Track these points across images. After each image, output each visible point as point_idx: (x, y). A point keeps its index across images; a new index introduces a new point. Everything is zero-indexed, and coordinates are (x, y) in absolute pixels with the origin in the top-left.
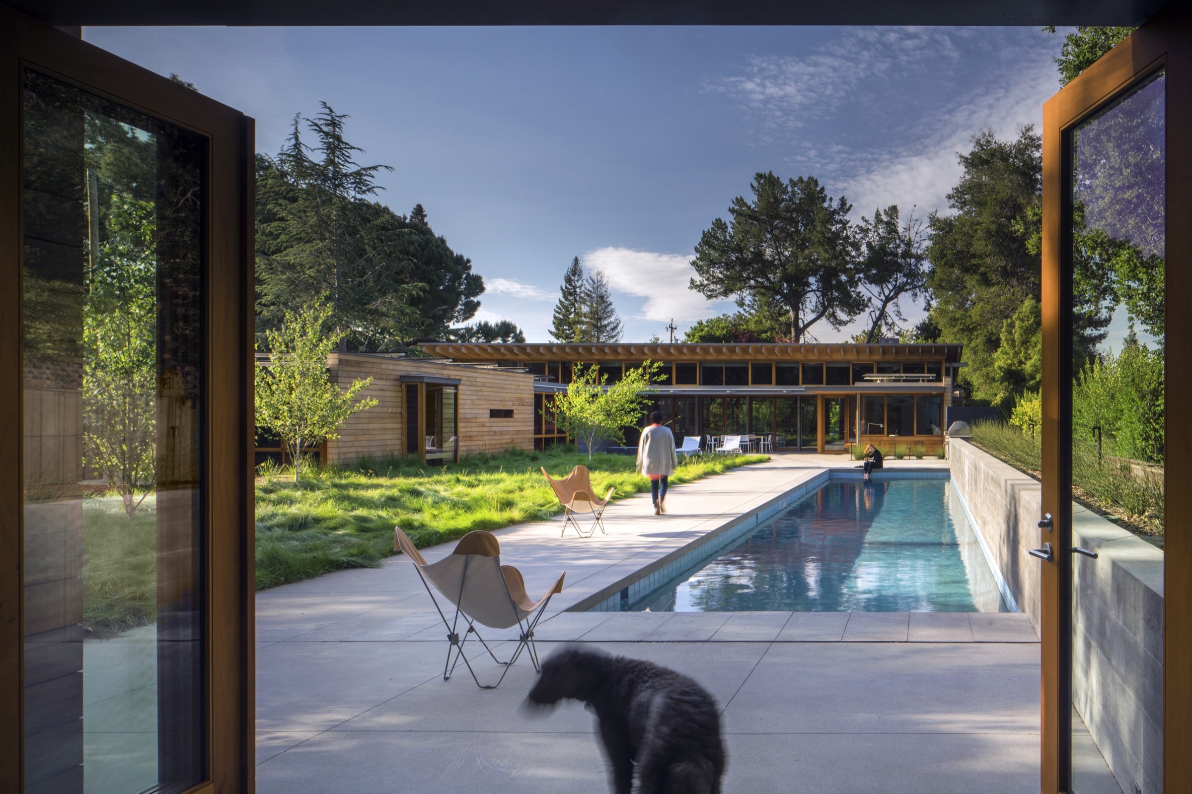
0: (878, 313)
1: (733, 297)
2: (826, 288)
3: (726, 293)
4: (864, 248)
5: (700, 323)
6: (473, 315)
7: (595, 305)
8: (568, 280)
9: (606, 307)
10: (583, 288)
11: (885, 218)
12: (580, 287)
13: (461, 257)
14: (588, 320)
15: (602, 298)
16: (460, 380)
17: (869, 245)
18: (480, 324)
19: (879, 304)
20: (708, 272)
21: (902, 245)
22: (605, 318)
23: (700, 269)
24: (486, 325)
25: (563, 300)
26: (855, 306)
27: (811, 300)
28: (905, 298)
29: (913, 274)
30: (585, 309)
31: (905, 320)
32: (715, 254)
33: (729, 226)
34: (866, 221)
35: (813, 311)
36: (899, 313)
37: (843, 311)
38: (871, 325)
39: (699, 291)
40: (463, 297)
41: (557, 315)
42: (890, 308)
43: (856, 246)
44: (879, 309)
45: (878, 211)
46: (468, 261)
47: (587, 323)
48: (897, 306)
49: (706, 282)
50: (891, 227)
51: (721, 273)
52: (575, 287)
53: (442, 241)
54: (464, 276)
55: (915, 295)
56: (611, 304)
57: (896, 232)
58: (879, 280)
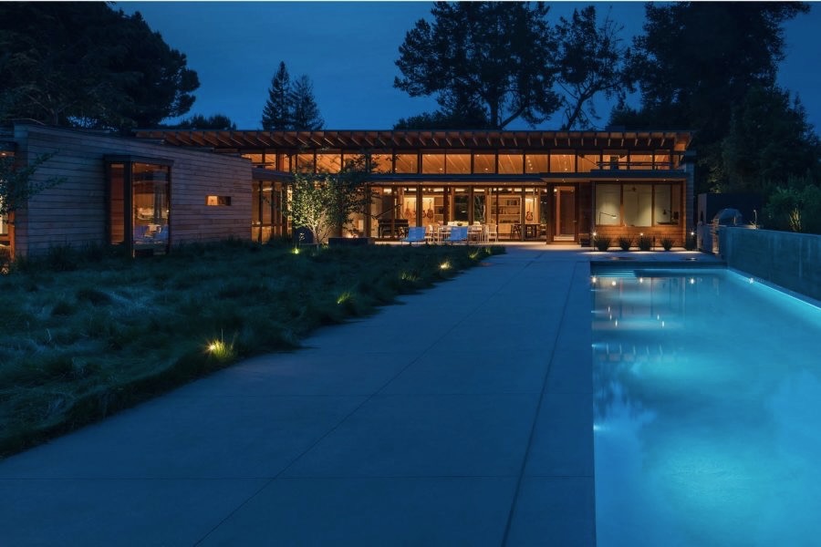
0: (572, 111)
1: (436, 95)
2: (522, 88)
3: (428, 92)
4: (561, 49)
5: (402, 121)
6: (189, 110)
7: (300, 107)
8: (276, 84)
9: (311, 108)
10: (289, 91)
11: (582, 19)
12: (287, 90)
13: (177, 52)
14: (294, 120)
15: (307, 101)
16: (173, 161)
17: (566, 45)
18: (195, 118)
19: (574, 102)
20: (412, 71)
21: (599, 45)
22: (310, 119)
23: (403, 69)
24: (201, 118)
25: (271, 102)
26: (550, 104)
27: (510, 98)
28: (599, 96)
29: (607, 74)
30: (291, 110)
31: (598, 118)
32: (417, 54)
33: (432, 27)
34: (564, 21)
35: (509, 110)
36: (593, 111)
37: (537, 109)
38: (566, 122)
39: (403, 90)
40: (179, 92)
41: (266, 116)
42: (585, 106)
43: (554, 46)
44: (573, 107)
45: (576, 12)
46: (184, 56)
47: (293, 123)
48: (591, 104)
49: (409, 81)
50: (588, 27)
51: (423, 72)
52: (282, 90)
53: (158, 36)
54: (179, 72)
55: (609, 93)
56: (315, 105)
57: (594, 32)
58: (576, 79)
